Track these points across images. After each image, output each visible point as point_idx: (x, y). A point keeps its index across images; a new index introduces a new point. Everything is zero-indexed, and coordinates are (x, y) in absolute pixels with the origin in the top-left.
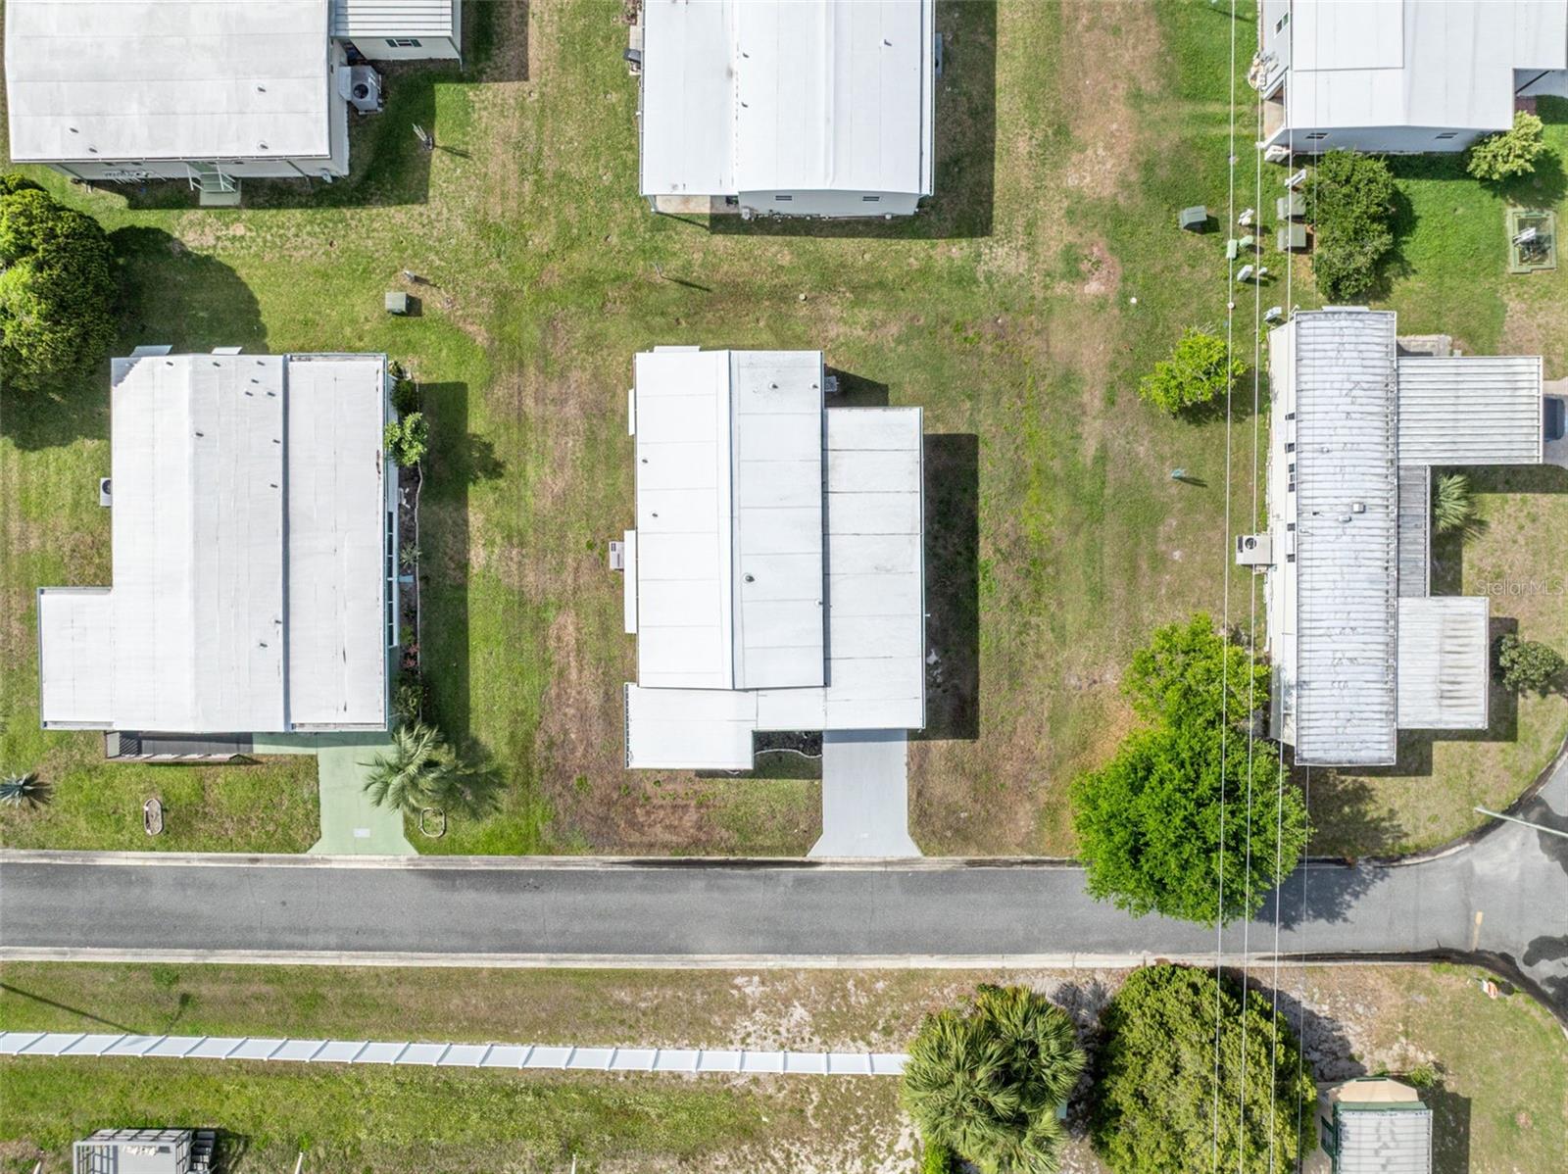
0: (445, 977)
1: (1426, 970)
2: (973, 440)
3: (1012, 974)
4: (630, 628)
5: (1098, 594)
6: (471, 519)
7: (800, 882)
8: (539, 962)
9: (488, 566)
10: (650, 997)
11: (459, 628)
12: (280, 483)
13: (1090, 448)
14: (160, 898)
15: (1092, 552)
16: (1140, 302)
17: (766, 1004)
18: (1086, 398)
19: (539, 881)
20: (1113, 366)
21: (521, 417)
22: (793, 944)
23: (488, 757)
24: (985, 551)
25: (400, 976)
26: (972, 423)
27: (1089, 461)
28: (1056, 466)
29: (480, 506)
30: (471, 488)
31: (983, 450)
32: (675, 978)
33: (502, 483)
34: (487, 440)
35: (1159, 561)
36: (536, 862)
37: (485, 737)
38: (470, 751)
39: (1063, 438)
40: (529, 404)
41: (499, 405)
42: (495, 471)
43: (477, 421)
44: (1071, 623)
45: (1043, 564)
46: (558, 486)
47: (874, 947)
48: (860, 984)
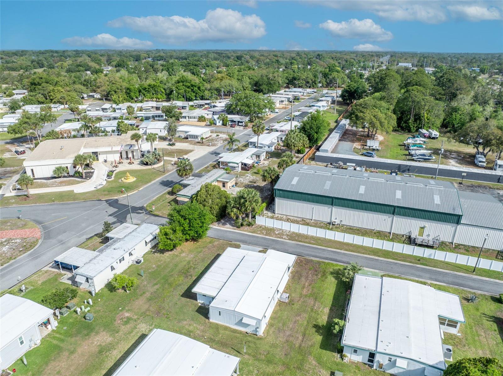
0: (352, 251)
1: (161, 215)
2: (182, 296)
3: (233, 229)
5: (176, 266)
6: (326, 319)
8: (329, 249)
9: (324, 308)
10: (307, 241)
11: (335, 298)
12: (380, 321)
13: (156, 287)
15: (173, 270)
16: (119, 308)
17: (283, 235)
19: (327, 259)
20: (137, 299)
21: (304, 335)
23: (334, 277)
25: (363, 253)
26: (179, 299)
27: (158, 285)
28: (166, 286)
29: (323, 320)
30: (325, 325)
31: (181, 294)
32: (300, 241)
33: (314, 323)
34: (317, 333)
35: (158, 266)
36: (327, 261)
37: (333, 279)
39: (161, 290)
40: (300, 338)
41: (311, 340)
42: (316, 327)
43: (319, 338)
44: (185, 263)
45: (183, 273)
46: (298, 318)
47: (258, 237)
48: (263, 233)
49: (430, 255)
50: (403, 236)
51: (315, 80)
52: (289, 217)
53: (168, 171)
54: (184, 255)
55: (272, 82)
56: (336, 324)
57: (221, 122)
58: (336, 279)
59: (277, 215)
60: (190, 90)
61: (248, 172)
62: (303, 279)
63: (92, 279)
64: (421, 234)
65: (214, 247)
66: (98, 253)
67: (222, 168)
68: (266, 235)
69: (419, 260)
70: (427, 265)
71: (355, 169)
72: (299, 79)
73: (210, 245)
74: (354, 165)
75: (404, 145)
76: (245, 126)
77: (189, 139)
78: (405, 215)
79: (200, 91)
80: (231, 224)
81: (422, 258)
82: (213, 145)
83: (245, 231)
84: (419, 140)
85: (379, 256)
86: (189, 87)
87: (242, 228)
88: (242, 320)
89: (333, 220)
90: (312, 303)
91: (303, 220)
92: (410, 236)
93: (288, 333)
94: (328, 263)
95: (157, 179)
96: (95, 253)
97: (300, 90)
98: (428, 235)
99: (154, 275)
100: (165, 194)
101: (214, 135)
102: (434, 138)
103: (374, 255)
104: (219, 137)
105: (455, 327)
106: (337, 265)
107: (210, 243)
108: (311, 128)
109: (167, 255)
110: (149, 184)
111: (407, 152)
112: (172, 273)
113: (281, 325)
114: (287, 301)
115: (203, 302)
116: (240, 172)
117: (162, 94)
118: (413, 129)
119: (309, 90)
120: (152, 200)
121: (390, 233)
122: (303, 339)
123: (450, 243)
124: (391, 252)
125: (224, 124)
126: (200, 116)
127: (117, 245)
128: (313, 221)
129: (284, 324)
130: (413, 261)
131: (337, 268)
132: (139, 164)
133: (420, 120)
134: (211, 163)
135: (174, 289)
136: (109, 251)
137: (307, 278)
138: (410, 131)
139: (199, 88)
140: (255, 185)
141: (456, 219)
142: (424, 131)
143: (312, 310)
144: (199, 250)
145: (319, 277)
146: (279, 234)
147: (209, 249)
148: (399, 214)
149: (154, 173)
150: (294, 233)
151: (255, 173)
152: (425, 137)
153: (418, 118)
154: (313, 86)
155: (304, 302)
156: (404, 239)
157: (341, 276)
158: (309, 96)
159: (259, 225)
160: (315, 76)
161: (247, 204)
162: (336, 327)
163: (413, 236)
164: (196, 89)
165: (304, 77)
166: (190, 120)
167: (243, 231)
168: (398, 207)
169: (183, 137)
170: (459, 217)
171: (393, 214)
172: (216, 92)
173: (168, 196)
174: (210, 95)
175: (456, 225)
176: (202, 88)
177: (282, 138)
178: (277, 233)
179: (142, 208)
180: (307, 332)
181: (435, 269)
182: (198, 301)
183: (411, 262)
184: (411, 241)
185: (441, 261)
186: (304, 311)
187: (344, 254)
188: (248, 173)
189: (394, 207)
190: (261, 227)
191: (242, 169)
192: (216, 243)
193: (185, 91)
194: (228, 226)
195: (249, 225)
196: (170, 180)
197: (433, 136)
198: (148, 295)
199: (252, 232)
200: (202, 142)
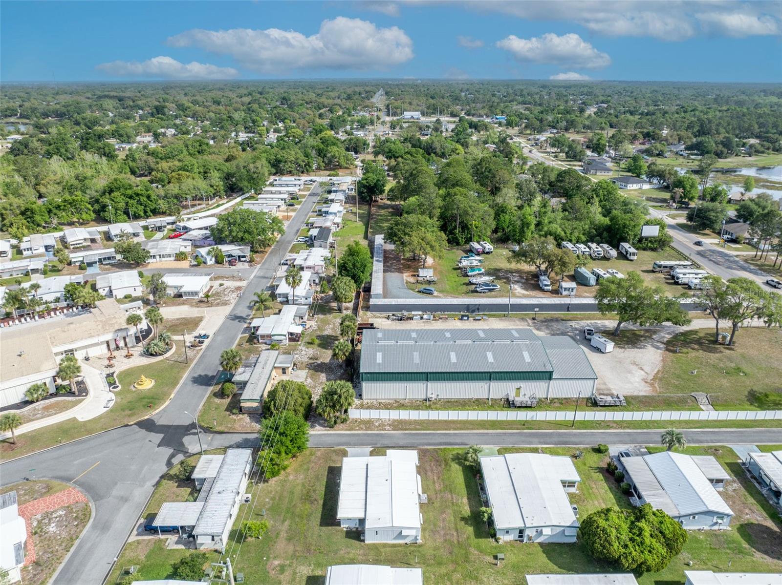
0: (461, 429)
1: (226, 430)
2: (321, 525)
3: (326, 430)
4: (419, 477)
5: (292, 493)
6: (468, 508)
7: (376, 444)
8: (438, 432)
9: (462, 499)
10: (412, 427)
11: (468, 486)
13: (287, 523)
14: (536, 440)
15: (291, 501)
16: (263, 558)
17: (385, 425)
18: (285, 535)
19: (440, 444)
20: (275, 543)
21: (457, 530)
22: (377, 435)
23: (456, 463)
24: (321, 502)
25: (472, 429)
26: (320, 530)
27: (287, 520)
28: (297, 519)
29: (466, 511)
30: (470, 514)
31: (319, 523)
32: (406, 429)
33: (460, 516)
34: (466, 525)
35: (273, 499)
36: (442, 447)
37: (457, 466)
38: (460, 464)
39: (294, 526)
40: (455, 534)
41: (464, 533)
42: (463, 519)
43: (470, 530)
44: (300, 487)
45: (305, 499)
46: (444, 516)
47: (358, 435)
48: (362, 429)
49: (532, 417)
50: (501, 399)
51: (308, 162)
52: (380, 401)
53: (192, 360)
54: (291, 477)
55: (255, 176)
56: (484, 512)
57: (214, 259)
58: (460, 465)
59: (365, 402)
60: (135, 202)
61: (299, 343)
62: (429, 473)
63: (218, 536)
64: (518, 395)
65: (319, 459)
66: (203, 503)
67: (262, 343)
68: (366, 430)
69: (524, 425)
70: (532, 429)
71: (422, 318)
72: (286, 162)
73: (313, 457)
74: (420, 313)
75: (460, 268)
76: (250, 262)
77: (185, 298)
78: (501, 379)
79: (151, 201)
80: (320, 425)
81: (526, 421)
82: (226, 303)
83: (340, 431)
84: (475, 260)
85: (488, 429)
86: (131, 197)
87: (336, 427)
88: (401, 533)
89: (429, 396)
90: (450, 496)
91: (396, 401)
92: (508, 399)
93: (442, 533)
94: (445, 449)
95: (185, 376)
96: (199, 505)
97: (292, 178)
98: (525, 395)
99: (274, 510)
100: (209, 397)
101: (216, 284)
102: (488, 253)
103: (483, 428)
104: (225, 286)
105: (574, 486)
106: (454, 449)
107: (311, 454)
108: (354, 265)
109: (273, 482)
110: (179, 386)
111: (466, 280)
112: (294, 503)
113: (432, 526)
114: (426, 502)
115: (347, 526)
116: (289, 345)
117: (89, 212)
118: (462, 241)
119: (304, 178)
120: (198, 411)
121: (488, 399)
122: (458, 534)
123: (545, 399)
124: (496, 421)
125: (219, 261)
126: (178, 252)
127: (218, 487)
128: (407, 401)
129: (435, 525)
130: (519, 427)
131: (455, 452)
132: (141, 355)
133: (468, 229)
134: (240, 336)
135: (308, 521)
136: (213, 497)
137: (432, 471)
138: (458, 244)
139: (149, 197)
140: (319, 362)
141: (547, 376)
142: (476, 245)
143: (453, 503)
144: (305, 467)
145: (443, 467)
146: (379, 425)
147: (316, 463)
148: (496, 379)
149: (172, 367)
150: (394, 421)
151: (309, 343)
152: (478, 254)
153: (465, 227)
154: (307, 171)
155: (442, 497)
156: (502, 403)
157: (463, 461)
158: (309, 189)
159: (353, 419)
160: (307, 155)
161: (342, 400)
162: (486, 515)
163: (511, 399)
164: (143, 199)
165: (293, 159)
166: (163, 259)
167: (338, 430)
168: (494, 372)
169: (172, 295)
170: (551, 373)
171: (490, 380)
172: (175, 201)
173: (217, 401)
174: (167, 206)
175: (548, 381)
176: (153, 197)
177: (314, 280)
178: (377, 424)
179: (193, 426)
180: (458, 527)
181: (540, 431)
182: (342, 526)
183: (517, 429)
184: (509, 404)
185: (543, 421)
186: (446, 507)
187: (455, 434)
188: (300, 345)
189: (490, 373)
190: (356, 421)
191: (291, 340)
192: (318, 454)
193: (127, 204)
194: (318, 427)
195: (342, 422)
196: (203, 374)
197: (487, 250)
198: (283, 534)
199: (350, 430)
200: (206, 300)
